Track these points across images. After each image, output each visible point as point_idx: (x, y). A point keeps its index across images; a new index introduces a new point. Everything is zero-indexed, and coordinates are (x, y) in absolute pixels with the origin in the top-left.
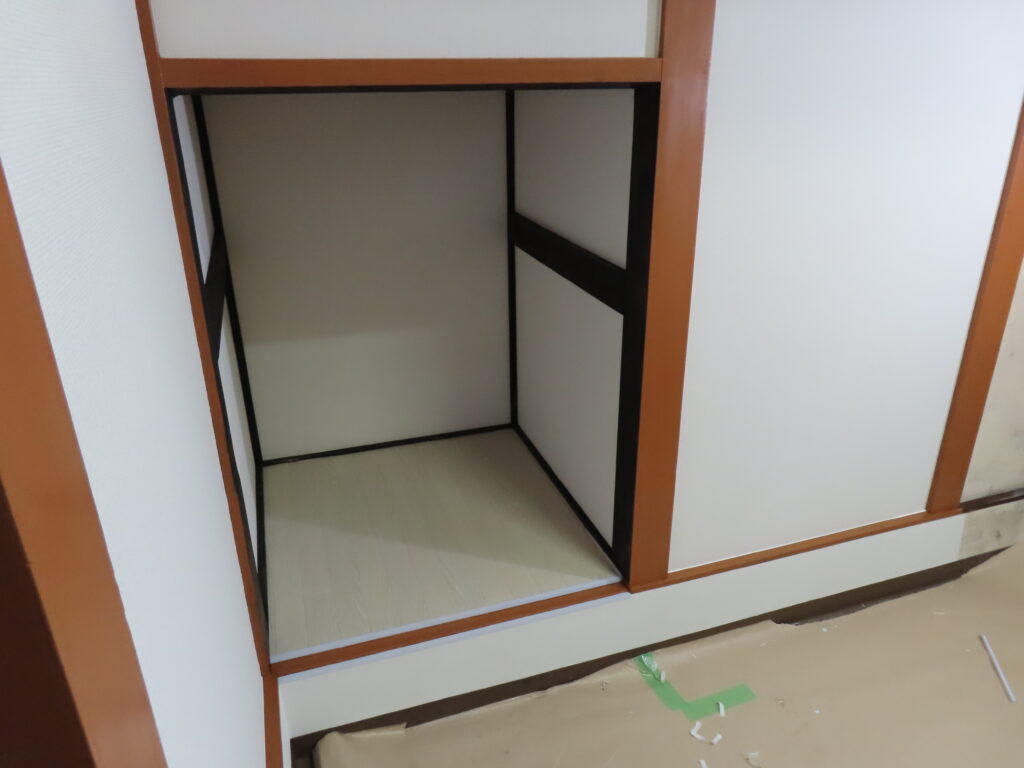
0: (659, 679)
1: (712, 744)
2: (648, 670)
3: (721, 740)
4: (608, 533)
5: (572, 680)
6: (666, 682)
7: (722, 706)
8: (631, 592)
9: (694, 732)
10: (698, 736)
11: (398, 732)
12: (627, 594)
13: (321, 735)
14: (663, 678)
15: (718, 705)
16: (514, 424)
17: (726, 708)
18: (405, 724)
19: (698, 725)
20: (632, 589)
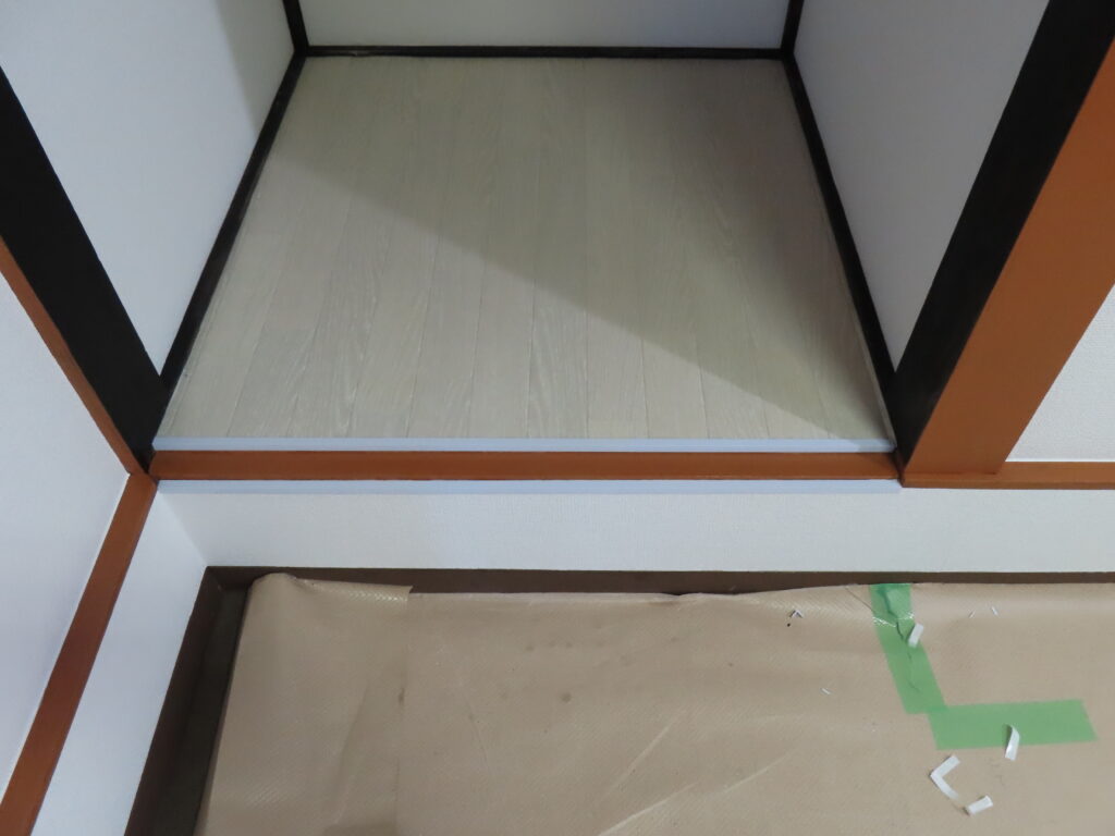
0: (906, 637)
1: (966, 812)
2: (890, 614)
3: (987, 811)
4: (898, 338)
5: (735, 592)
6: (919, 649)
7: (1015, 736)
8: (903, 483)
9: (937, 776)
10: (944, 787)
11: (396, 597)
12: (893, 484)
13: (260, 573)
14: (914, 639)
15: (1009, 732)
16: (784, 54)
17: (1021, 743)
18: (410, 588)
19: (952, 763)
20: (908, 478)
